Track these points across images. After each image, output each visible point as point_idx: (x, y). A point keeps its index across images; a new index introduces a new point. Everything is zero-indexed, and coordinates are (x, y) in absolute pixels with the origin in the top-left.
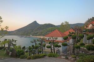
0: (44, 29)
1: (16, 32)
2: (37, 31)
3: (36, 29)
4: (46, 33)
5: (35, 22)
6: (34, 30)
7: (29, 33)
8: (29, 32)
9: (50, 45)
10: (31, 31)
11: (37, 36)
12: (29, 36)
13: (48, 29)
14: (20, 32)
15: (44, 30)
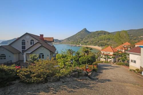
0: (95, 37)
2: (87, 40)
3: (86, 37)
4: (98, 42)
5: (85, 29)
6: (83, 39)
7: (79, 42)
8: (79, 40)
9: (105, 57)
10: (81, 40)
11: (87, 45)
13: (100, 37)
14: (69, 40)
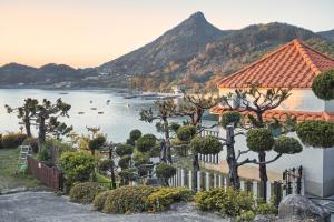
1: (110, 70)
3: (201, 56)
5: (198, 18)
6: (189, 64)
7: (167, 78)
8: (167, 70)
10: (177, 66)
12: (169, 91)
15: (244, 59)
